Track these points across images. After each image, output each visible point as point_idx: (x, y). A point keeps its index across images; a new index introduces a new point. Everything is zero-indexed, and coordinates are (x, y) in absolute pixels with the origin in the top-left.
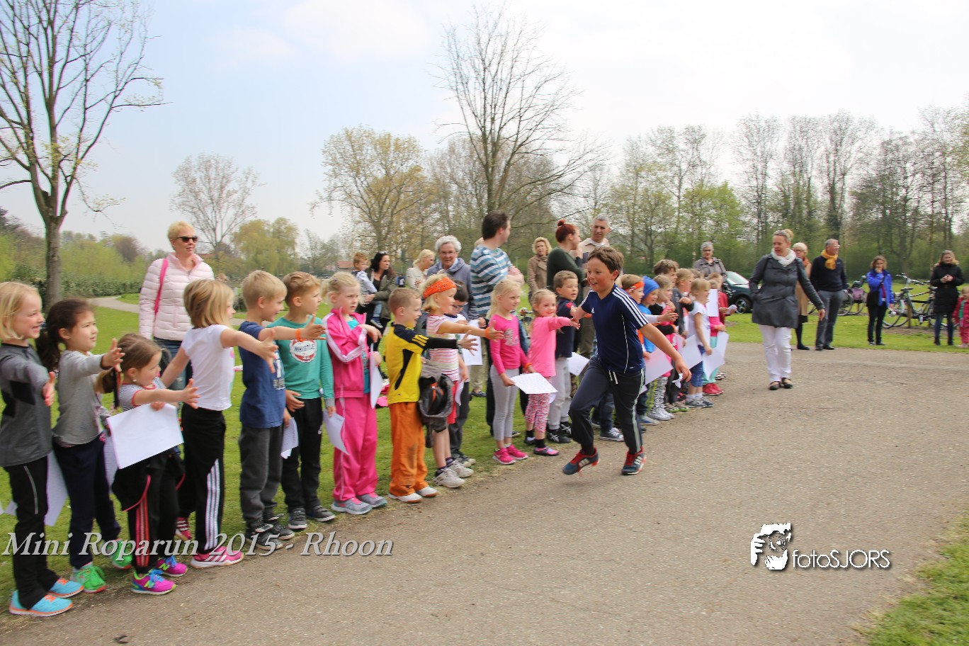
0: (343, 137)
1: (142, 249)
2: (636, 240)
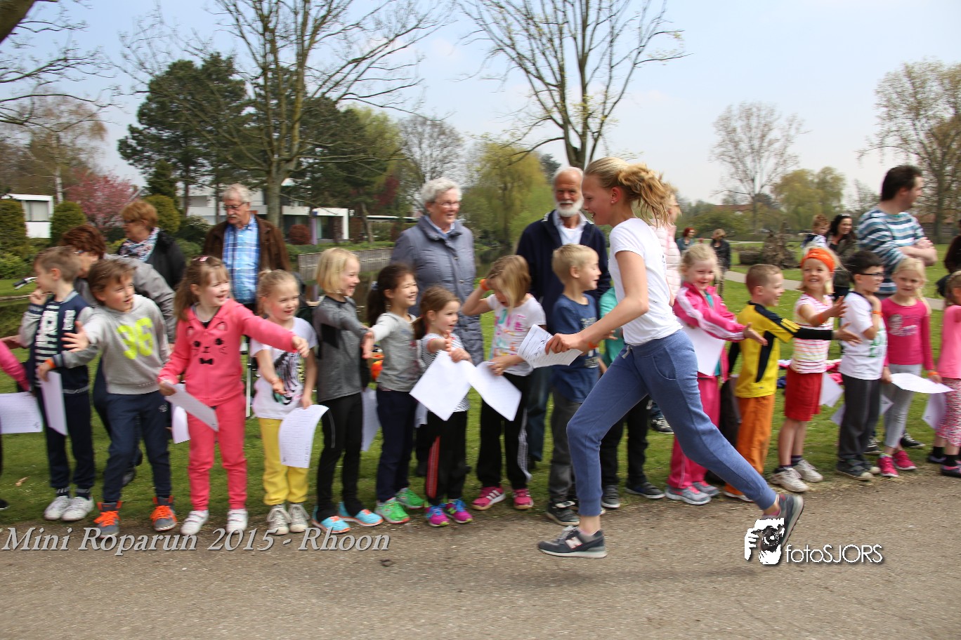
0: (903, 74)
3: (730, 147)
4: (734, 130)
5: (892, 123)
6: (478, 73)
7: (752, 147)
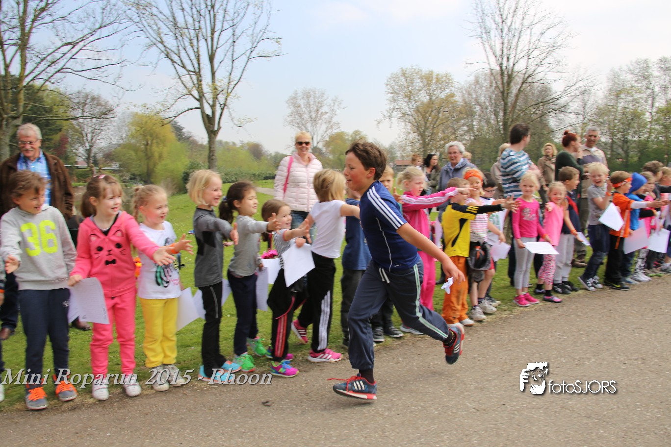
0: (401, 74)
1: (266, 151)
2: (615, 147)
3: (297, 116)
4: (299, 106)
5: (395, 104)
6: (137, 61)
7: (311, 117)
